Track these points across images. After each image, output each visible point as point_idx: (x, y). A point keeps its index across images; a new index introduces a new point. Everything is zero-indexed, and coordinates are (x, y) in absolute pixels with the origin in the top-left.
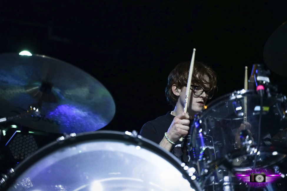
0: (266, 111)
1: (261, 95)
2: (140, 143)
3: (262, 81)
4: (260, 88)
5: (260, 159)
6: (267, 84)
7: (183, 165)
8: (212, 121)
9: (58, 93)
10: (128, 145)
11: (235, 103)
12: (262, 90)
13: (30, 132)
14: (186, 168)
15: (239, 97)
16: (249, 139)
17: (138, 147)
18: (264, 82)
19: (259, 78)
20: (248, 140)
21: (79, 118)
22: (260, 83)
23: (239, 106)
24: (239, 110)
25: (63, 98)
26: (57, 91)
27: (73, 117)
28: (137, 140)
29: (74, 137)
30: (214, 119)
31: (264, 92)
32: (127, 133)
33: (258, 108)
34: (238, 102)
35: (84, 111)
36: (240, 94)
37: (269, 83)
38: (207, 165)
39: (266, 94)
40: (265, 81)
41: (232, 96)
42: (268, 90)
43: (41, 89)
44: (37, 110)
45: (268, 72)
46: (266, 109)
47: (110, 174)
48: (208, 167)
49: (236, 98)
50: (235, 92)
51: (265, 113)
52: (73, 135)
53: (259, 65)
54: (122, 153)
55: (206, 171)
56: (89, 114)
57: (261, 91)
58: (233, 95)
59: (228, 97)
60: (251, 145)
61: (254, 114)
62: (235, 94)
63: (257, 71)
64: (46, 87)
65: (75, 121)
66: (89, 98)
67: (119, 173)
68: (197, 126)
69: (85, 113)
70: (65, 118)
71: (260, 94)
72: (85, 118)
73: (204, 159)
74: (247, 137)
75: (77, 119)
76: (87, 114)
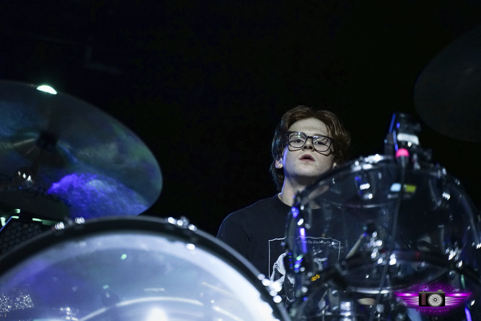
0: (410, 193)
1: (403, 164)
2: (194, 239)
3: (406, 143)
4: (402, 153)
5: (399, 274)
6: (414, 147)
7: (261, 277)
8: (328, 208)
9: (67, 150)
10: (172, 241)
11: (360, 177)
12: (405, 157)
13: (34, 219)
14: (266, 282)
15: (367, 167)
16: (378, 238)
17: (191, 246)
18: (409, 144)
19: (401, 137)
20: (375, 241)
21: (103, 195)
22: (403, 145)
23: (365, 183)
24: (366, 189)
25: (75, 160)
26: (65, 147)
27: (93, 193)
28: (188, 233)
29: (82, 224)
30: (332, 205)
31: (407, 161)
32: (171, 220)
33: (396, 187)
34: (364, 175)
35: (110, 183)
36: (368, 163)
37: (418, 146)
38: (306, 280)
39: (410, 162)
40: (411, 142)
41: (355, 166)
42: (415, 157)
43: (38, 143)
44: (29, 178)
45: (417, 127)
46: (411, 189)
47: (147, 290)
48: (308, 283)
49: (362, 170)
50: (361, 158)
51: (408, 196)
52: (80, 221)
53: (403, 115)
54: (161, 253)
55: (305, 290)
56: (119, 189)
57: (403, 158)
58: (357, 163)
59: (349, 168)
60: (380, 248)
61: (390, 196)
62: (361, 162)
63: (398, 125)
64: (48, 140)
65: (95, 200)
66: (118, 161)
67: (162, 289)
68: (295, 214)
69: (113, 186)
70: (79, 194)
71: (400, 164)
72: (112, 195)
73: (303, 269)
74: (375, 234)
75: (99, 196)
76: (115, 189)
